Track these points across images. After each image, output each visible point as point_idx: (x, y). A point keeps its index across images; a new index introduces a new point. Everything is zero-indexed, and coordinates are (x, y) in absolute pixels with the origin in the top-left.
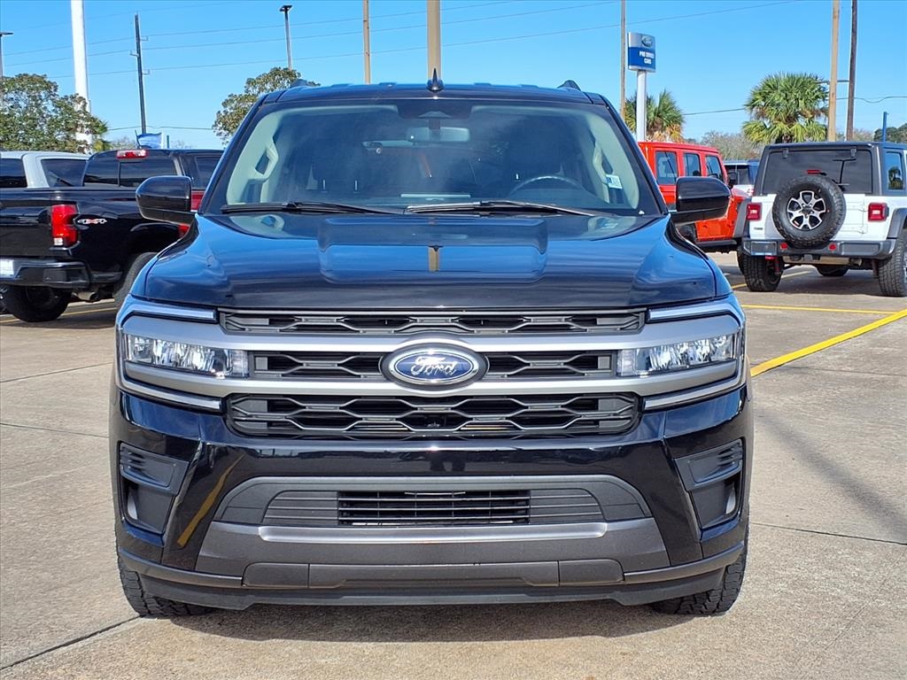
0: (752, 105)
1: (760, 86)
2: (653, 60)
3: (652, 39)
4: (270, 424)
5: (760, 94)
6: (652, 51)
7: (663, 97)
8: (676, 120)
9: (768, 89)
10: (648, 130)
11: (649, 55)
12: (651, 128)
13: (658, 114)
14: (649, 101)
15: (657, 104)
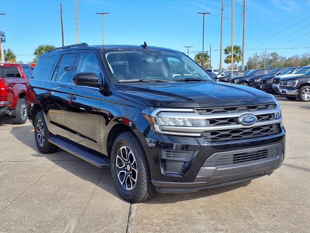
0: (36, 53)
1: (38, 48)
2: (5, 39)
3: (4, 33)
4: (212, 139)
5: (38, 50)
6: (4, 36)
7: (9, 50)
8: (13, 57)
9: (41, 49)
10: (5, 60)
11: (3, 37)
12: (6, 59)
13: (8, 55)
14: (4, 51)
15: (7, 52)
